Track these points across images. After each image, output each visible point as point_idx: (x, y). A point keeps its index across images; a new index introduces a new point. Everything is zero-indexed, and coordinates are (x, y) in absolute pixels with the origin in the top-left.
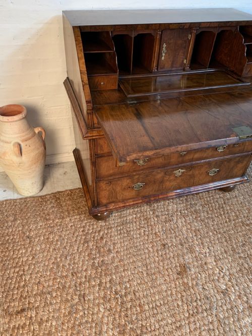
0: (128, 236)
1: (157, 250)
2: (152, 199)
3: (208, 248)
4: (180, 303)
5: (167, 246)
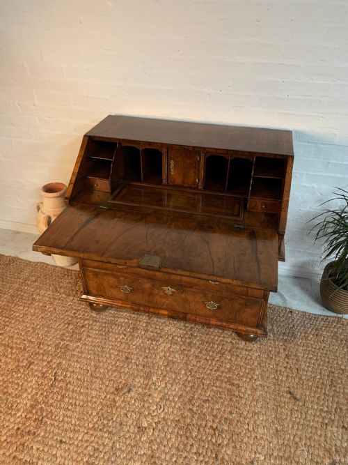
0: (105, 335)
1: (118, 360)
2: (142, 309)
3: (166, 383)
4: (94, 414)
5: (130, 360)
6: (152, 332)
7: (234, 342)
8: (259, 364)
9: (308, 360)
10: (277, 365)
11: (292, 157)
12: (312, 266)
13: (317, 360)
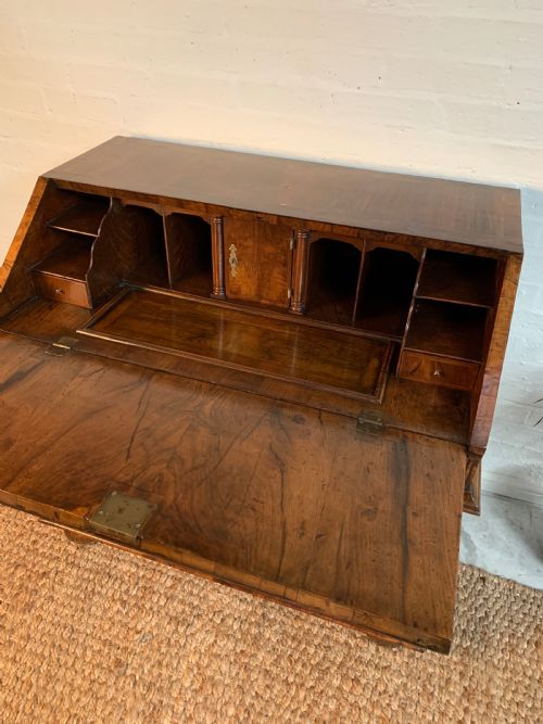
0: (84, 601)
6: (182, 602)
7: (352, 642)
8: (403, 707)
9: (514, 709)
10: (443, 714)
11: (519, 256)
12: (537, 477)
13: (533, 709)
